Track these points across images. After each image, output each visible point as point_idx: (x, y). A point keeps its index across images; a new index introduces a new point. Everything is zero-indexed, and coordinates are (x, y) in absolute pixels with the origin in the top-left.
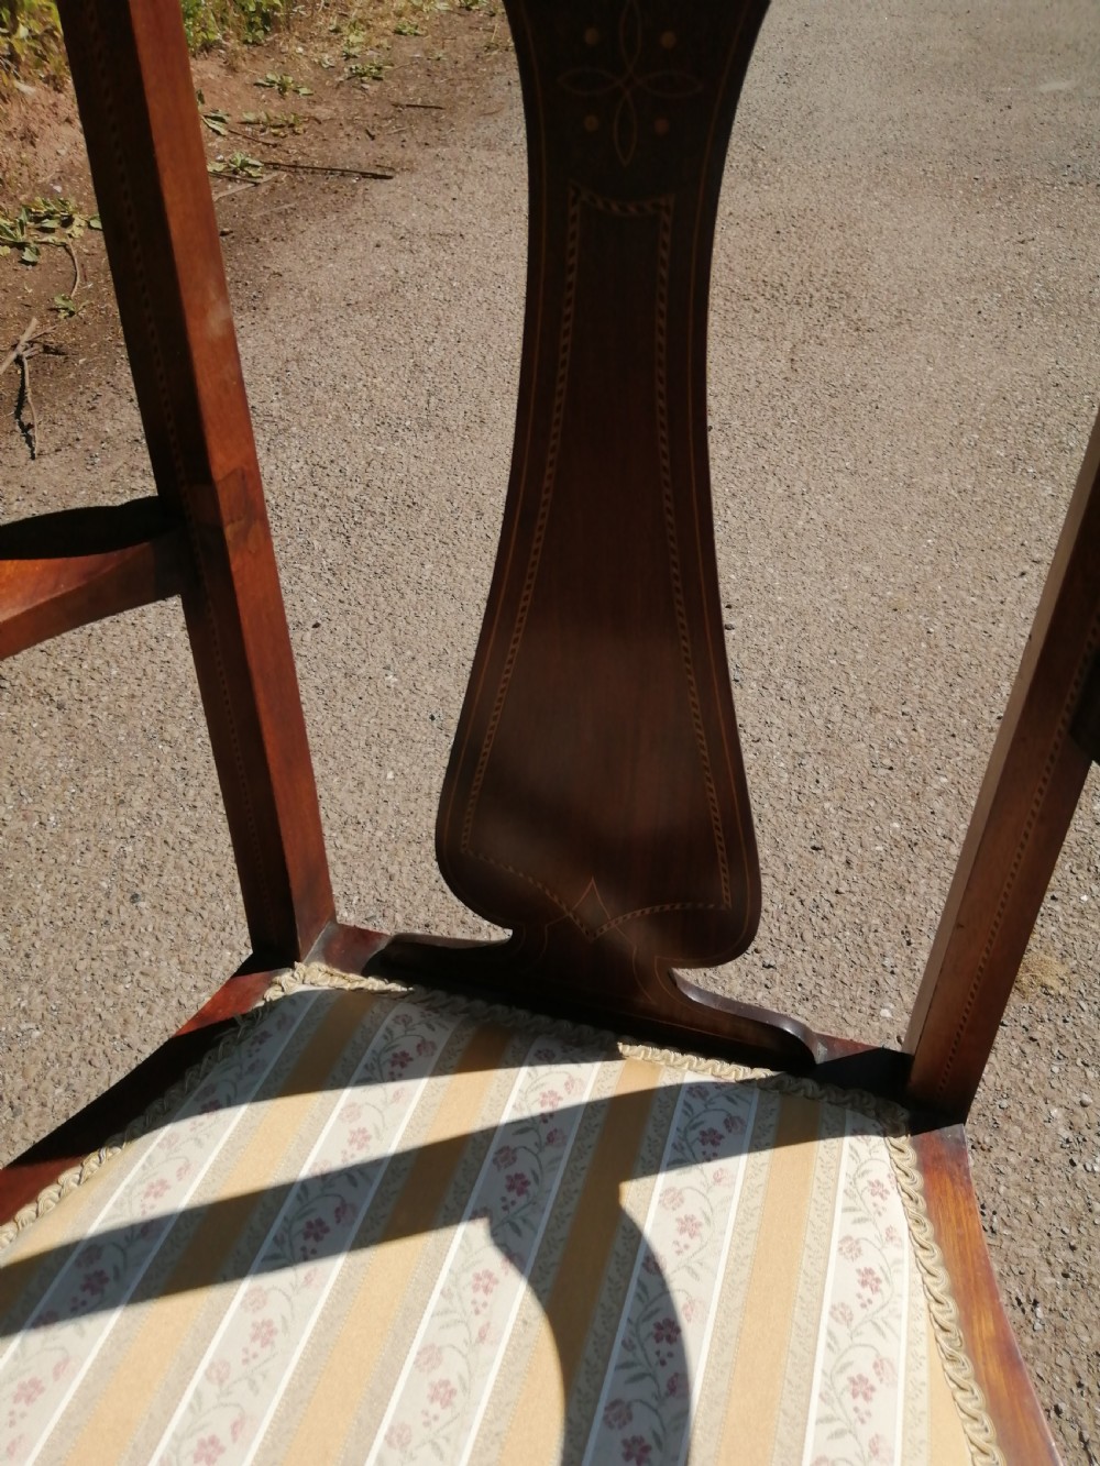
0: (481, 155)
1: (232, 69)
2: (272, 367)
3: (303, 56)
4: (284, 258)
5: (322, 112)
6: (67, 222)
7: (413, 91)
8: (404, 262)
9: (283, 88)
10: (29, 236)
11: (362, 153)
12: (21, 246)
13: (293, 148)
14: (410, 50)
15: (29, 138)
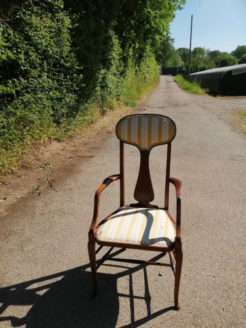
0: (106, 154)
1: (67, 144)
2: (85, 180)
3: (76, 141)
4: (82, 168)
5: (81, 149)
6: (49, 164)
7: (93, 146)
8: (99, 167)
9: (75, 146)
10: (45, 166)
11: (89, 154)
12: (44, 168)
13: (78, 154)
14: (91, 140)
15: (43, 154)
